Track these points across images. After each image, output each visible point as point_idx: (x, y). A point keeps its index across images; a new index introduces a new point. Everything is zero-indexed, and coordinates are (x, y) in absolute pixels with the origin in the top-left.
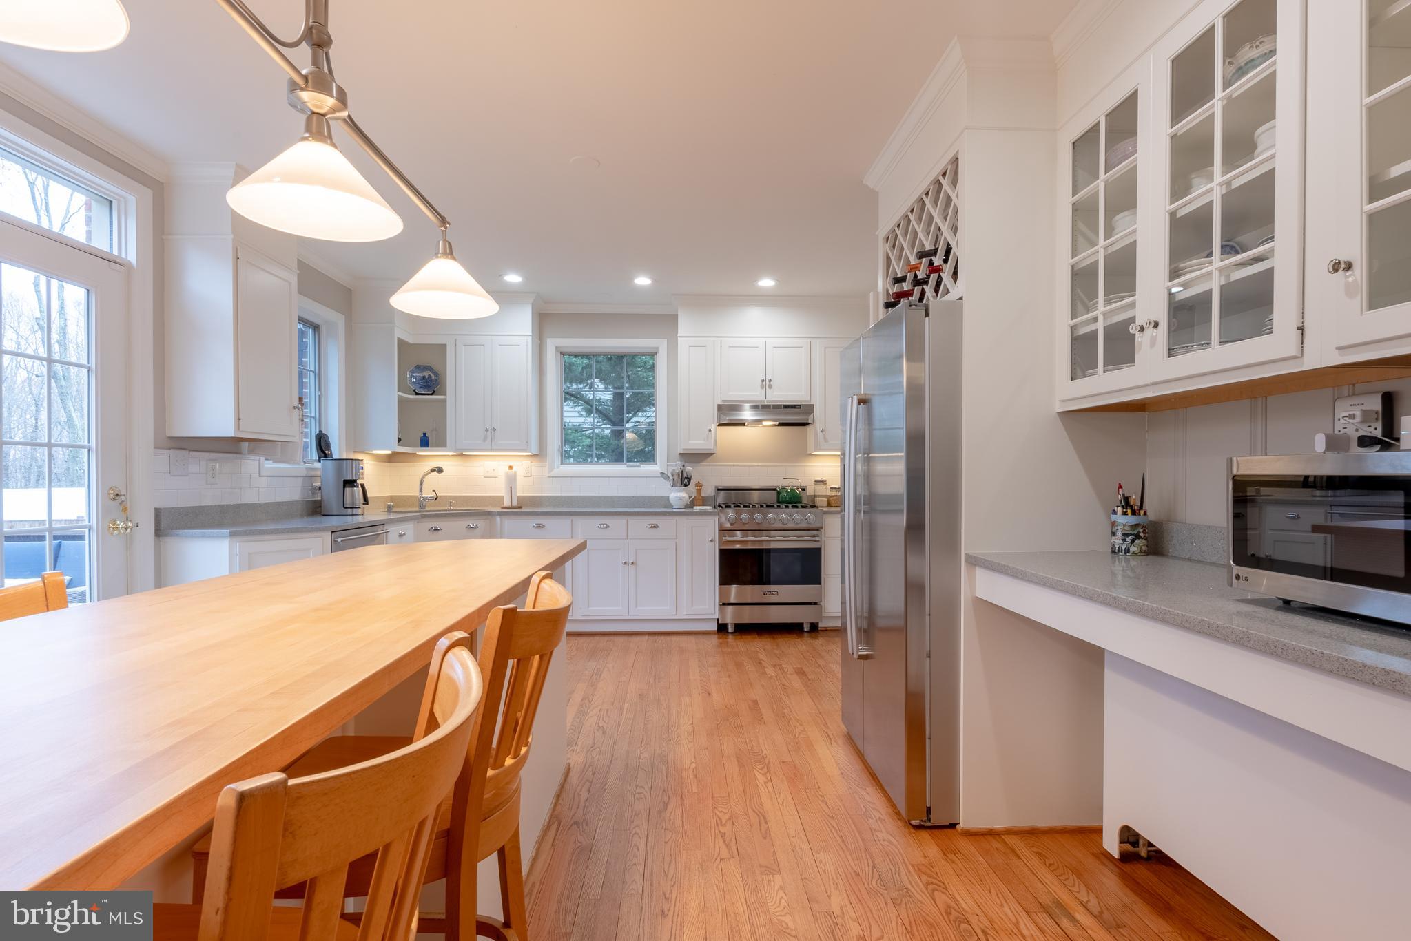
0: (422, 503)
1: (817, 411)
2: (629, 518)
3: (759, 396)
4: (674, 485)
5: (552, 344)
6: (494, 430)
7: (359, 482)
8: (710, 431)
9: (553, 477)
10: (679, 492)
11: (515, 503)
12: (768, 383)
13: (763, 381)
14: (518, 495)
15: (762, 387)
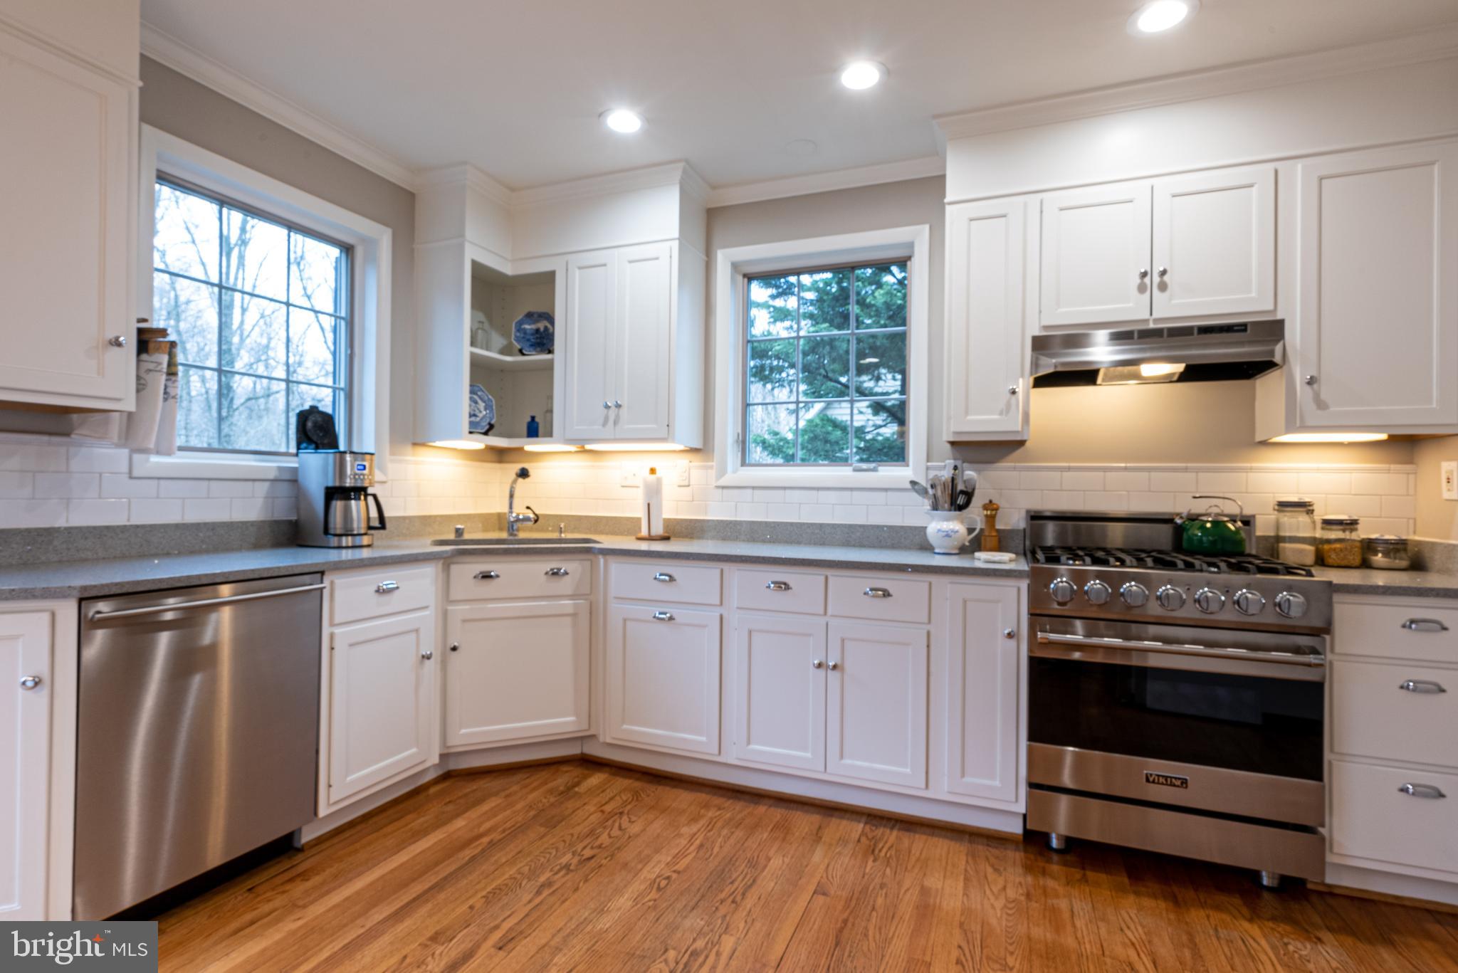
0: (512, 526)
1: (1294, 335)
2: (829, 572)
3: (1134, 310)
4: (935, 507)
5: (724, 259)
6: (618, 406)
7: (370, 491)
8: (1014, 392)
9: (723, 487)
10: (947, 520)
11: (658, 530)
12: (1156, 279)
13: (1144, 275)
14: (666, 516)
15: (1142, 288)
